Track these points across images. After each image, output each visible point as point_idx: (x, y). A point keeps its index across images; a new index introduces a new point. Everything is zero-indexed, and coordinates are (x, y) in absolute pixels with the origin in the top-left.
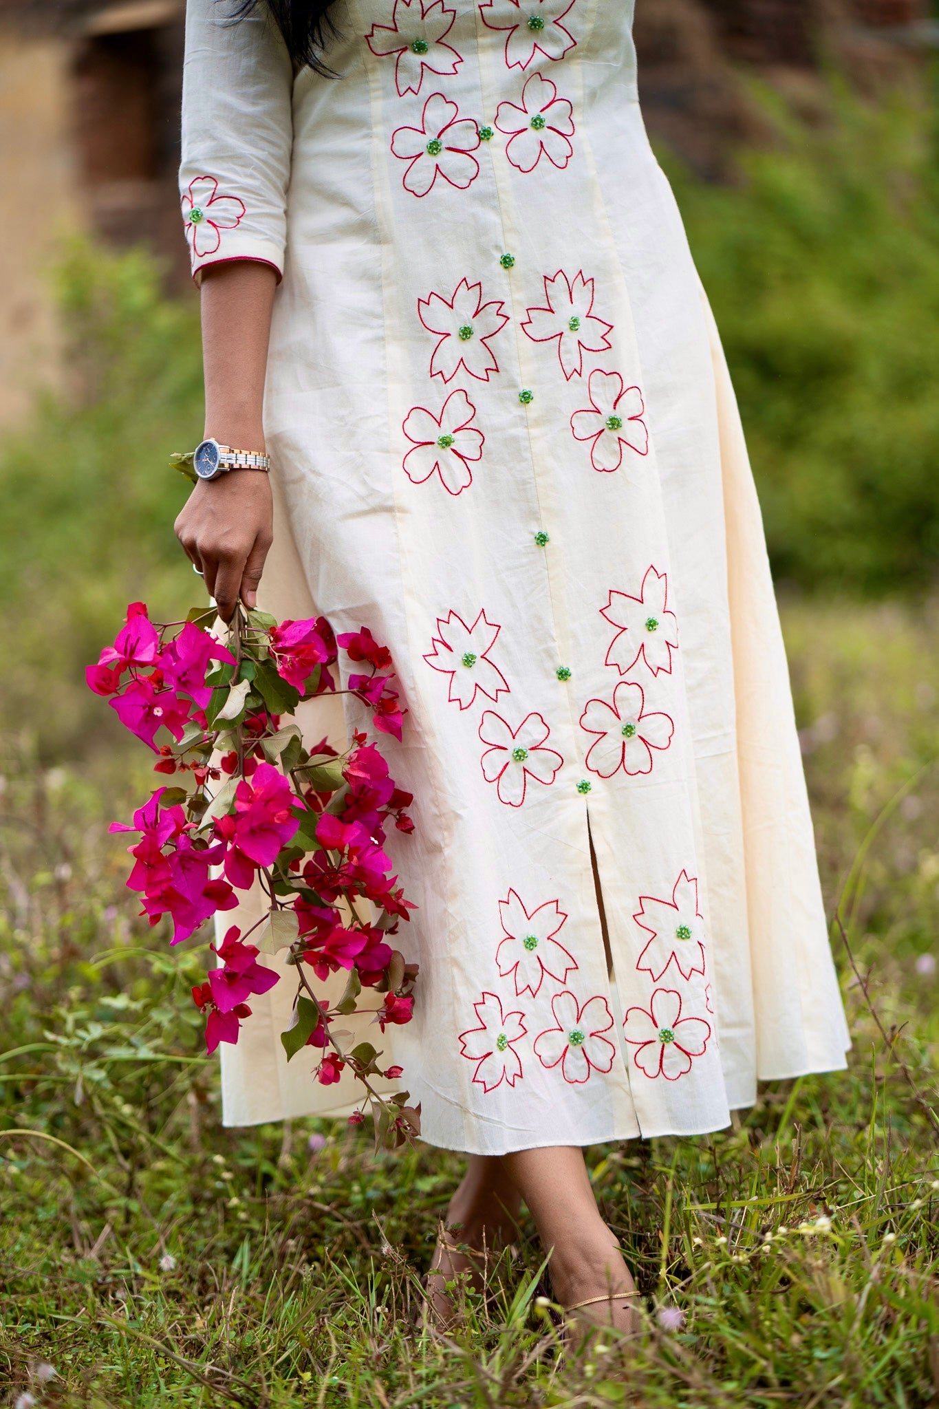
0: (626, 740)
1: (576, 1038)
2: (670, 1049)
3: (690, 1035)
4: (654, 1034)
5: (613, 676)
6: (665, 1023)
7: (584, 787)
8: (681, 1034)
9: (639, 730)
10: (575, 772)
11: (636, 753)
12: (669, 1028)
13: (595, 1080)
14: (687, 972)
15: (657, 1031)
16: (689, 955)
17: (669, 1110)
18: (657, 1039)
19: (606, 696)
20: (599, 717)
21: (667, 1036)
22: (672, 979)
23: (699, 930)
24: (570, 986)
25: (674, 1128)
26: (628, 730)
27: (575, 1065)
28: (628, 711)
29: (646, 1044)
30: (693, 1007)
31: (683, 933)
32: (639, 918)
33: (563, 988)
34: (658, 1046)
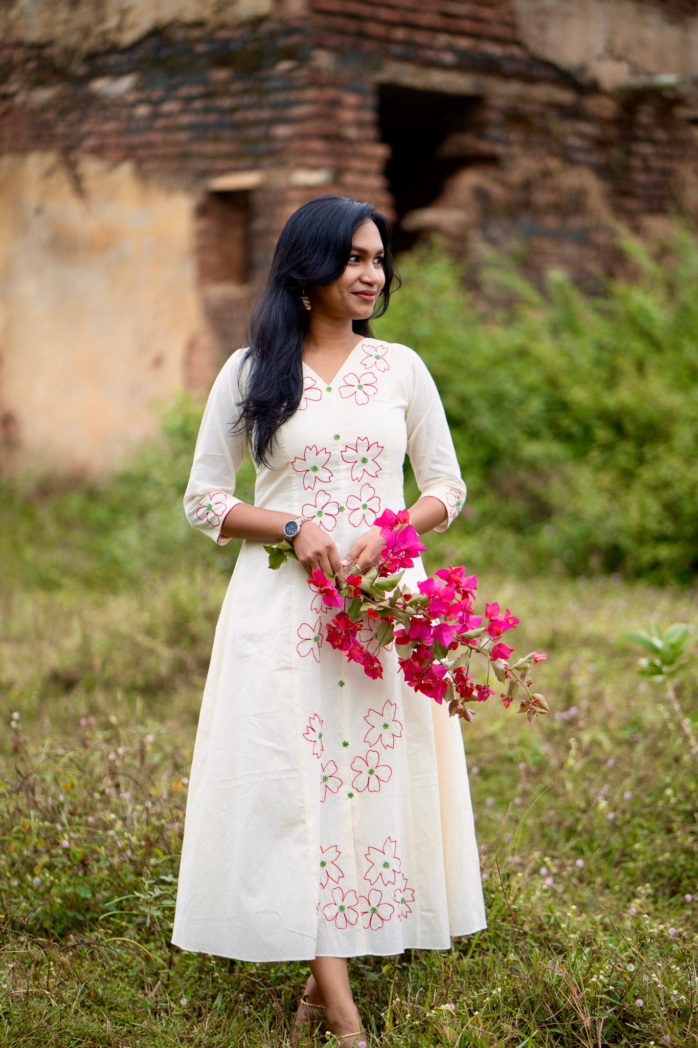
0: (370, 776)
1: (342, 908)
2: (375, 916)
3: (384, 911)
4: (368, 909)
5: (366, 747)
6: (374, 905)
7: (351, 795)
8: (380, 910)
9: (376, 773)
10: (347, 788)
11: (374, 782)
12: (375, 907)
13: (349, 928)
14: (386, 883)
15: (370, 908)
16: (388, 875)
17: (372, 944)
18: (370, 911)
19: (363, 756)
20: (359, 764)
21: (374, 910)
22: (379, 885)
23: (394, 865)
24: (340, 885)
25: (373, 952)
26: (371, 772)
27: (341, 921)
28: (372, 763)
29: (365, 913)
30: (387, 899)
31: (386, 865)
32: (367, 856)
33: (336, 885)
34: (370, 914)
